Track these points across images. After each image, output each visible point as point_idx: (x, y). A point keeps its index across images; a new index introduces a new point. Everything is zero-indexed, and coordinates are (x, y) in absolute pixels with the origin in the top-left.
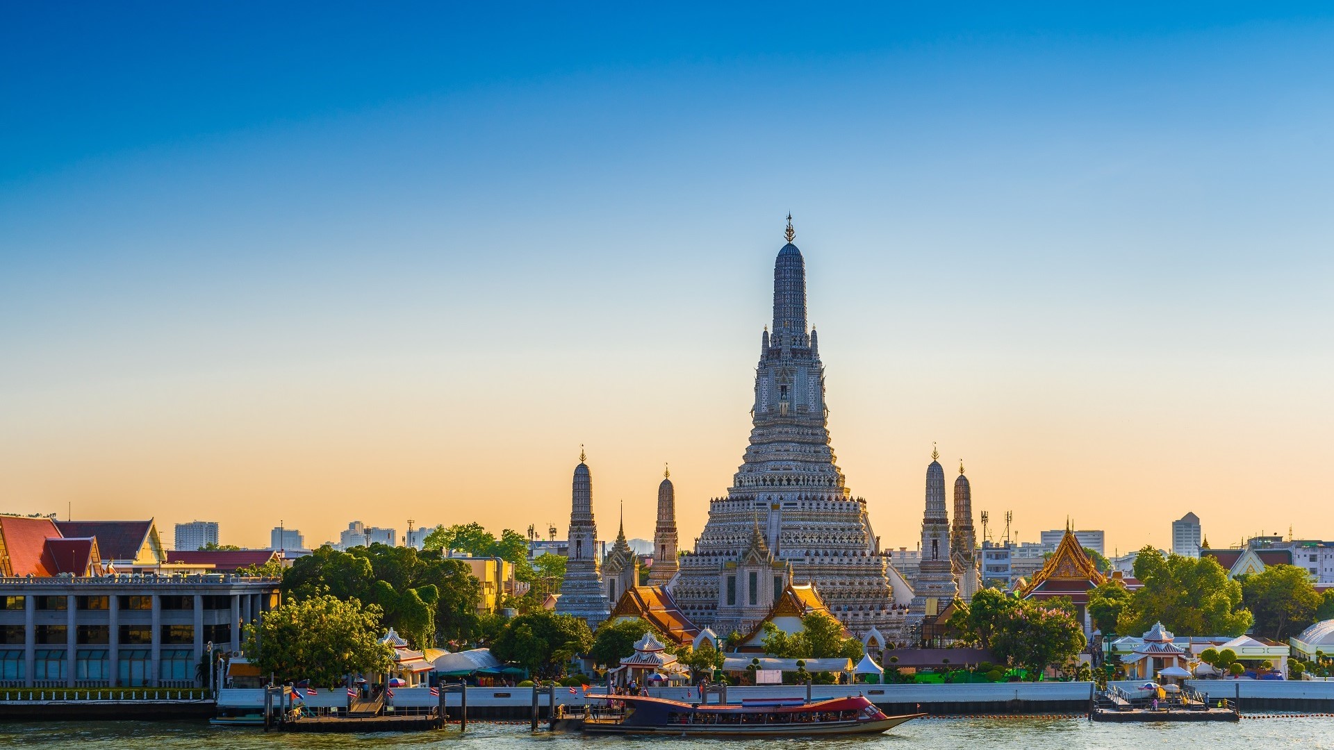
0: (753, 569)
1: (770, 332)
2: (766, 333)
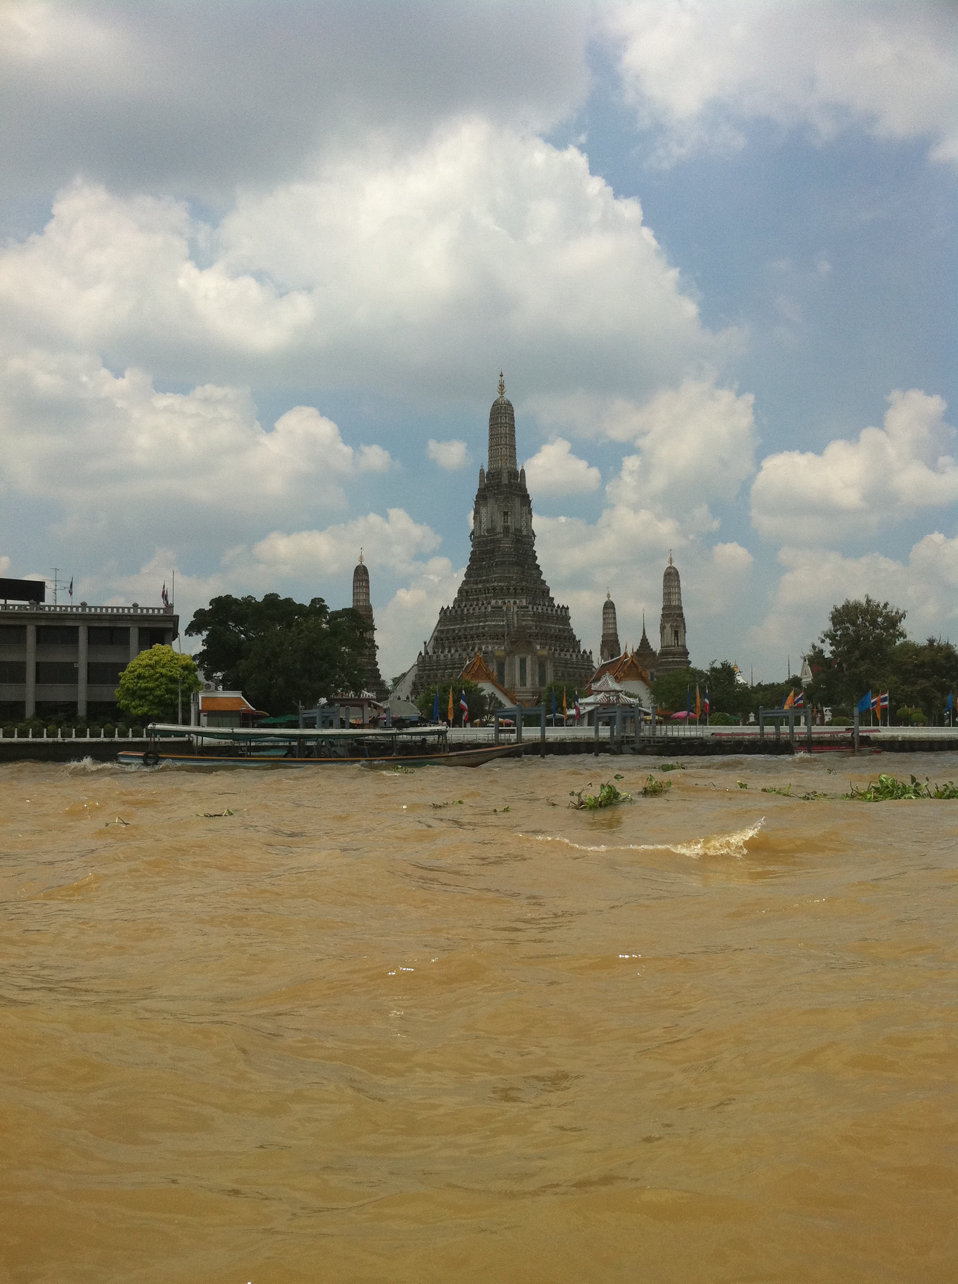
0: (522, 656)
1: (486, 470)
2: (482, 471)
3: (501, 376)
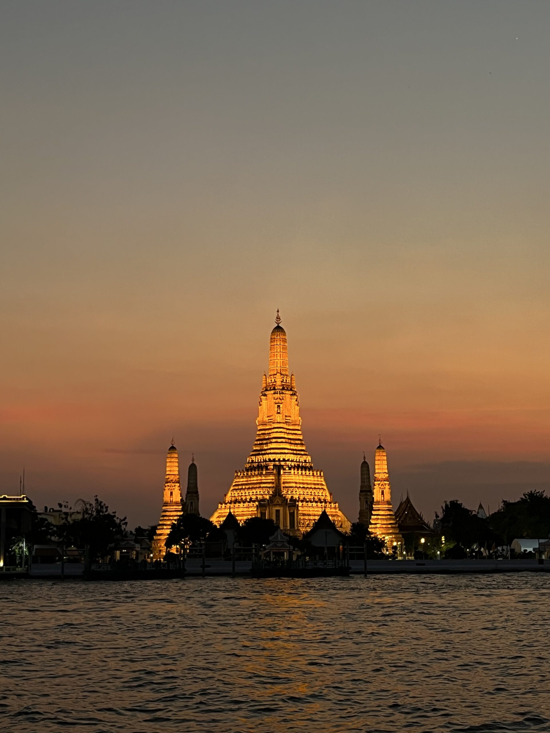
0: (278, 508)
3: (278, 311)
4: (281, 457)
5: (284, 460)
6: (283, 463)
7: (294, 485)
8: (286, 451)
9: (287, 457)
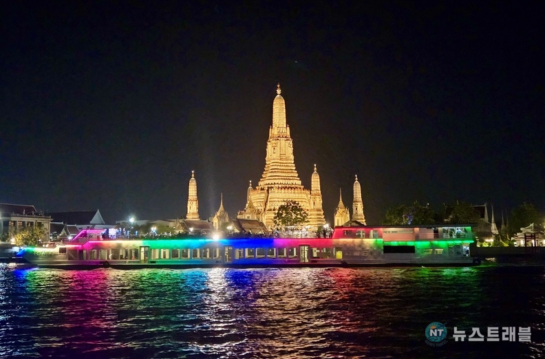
4: (273, 182)
5: (275, 184)
6: (273, 186)
7: (276, 200)
8: (277, 177)
9: (276, 181)
